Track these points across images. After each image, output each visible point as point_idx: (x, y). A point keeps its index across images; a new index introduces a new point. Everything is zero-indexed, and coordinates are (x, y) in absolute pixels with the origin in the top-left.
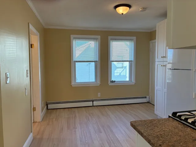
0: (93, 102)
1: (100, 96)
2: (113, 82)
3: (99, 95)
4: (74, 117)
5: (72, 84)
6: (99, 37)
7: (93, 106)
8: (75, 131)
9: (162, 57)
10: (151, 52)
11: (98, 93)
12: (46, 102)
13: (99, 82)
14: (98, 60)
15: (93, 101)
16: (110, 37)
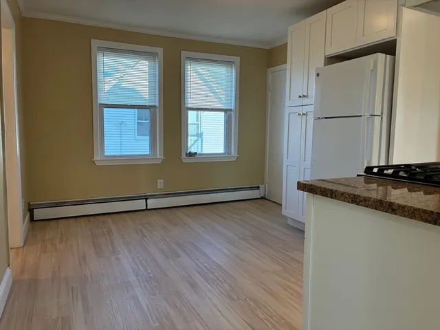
0: (146, 201)
1: (162, 187)
2: (191, 155)
3: (160, 184)
4: (106, 233)
5: (96, 158)
6: (160, 51)
7: (147, 209)
8: (118, 259)
9: (300, 97)
10: (269, 94)
11: (159, 181)
12: (29, 204)
13: (159, 155)
14: (157, 105)
15: (146, 199)
16: (184, 54)
